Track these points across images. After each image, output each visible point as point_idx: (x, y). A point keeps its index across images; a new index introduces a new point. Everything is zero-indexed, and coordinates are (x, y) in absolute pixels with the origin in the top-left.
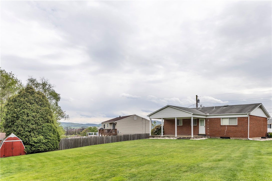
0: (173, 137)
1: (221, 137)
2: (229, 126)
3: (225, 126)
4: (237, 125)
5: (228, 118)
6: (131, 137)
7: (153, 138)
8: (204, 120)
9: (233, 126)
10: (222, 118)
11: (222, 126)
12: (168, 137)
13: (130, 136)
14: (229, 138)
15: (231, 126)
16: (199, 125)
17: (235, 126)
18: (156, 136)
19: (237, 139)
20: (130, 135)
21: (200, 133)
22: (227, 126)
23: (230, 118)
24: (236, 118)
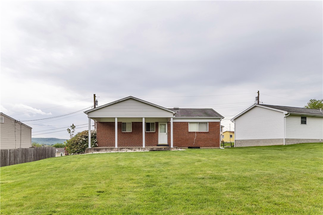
0: (139, 148)
1: (189, 148)
2: (199, 133)
3: (194, 133)
4: (208, 131)
5: (197, 123)
6: (12, 155)
7: (98, 152)
8: (165, 124)
9: (204, 133)
10: (191, 123)
11: (190, 133)
12: (129, 149)
13: (10, 153)
14: (199, 148)
15: (202, 133)
16: (158, 131)
17: (206, 133)
18: (103, 149)
19: (207, 149)
20: (10, 150)
21: (159, 143)
22: (197, 133)
23: (200, 123)
24: (206, 123)
